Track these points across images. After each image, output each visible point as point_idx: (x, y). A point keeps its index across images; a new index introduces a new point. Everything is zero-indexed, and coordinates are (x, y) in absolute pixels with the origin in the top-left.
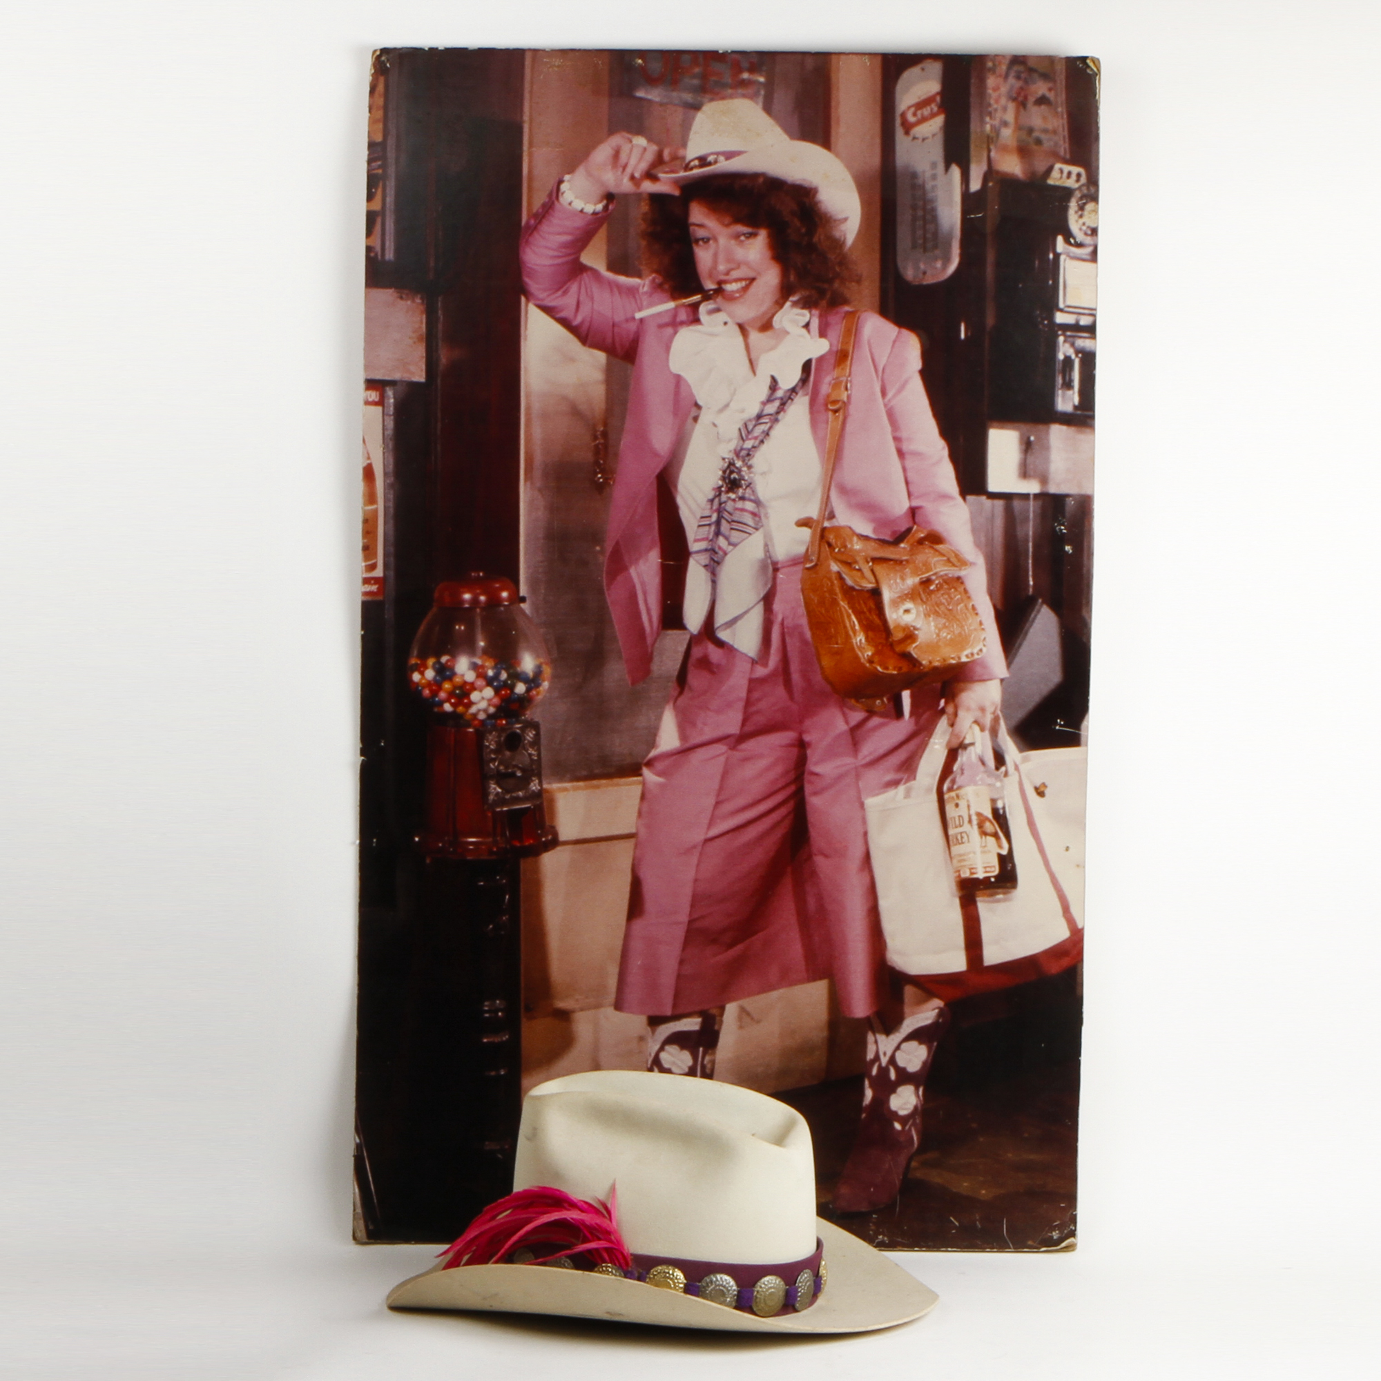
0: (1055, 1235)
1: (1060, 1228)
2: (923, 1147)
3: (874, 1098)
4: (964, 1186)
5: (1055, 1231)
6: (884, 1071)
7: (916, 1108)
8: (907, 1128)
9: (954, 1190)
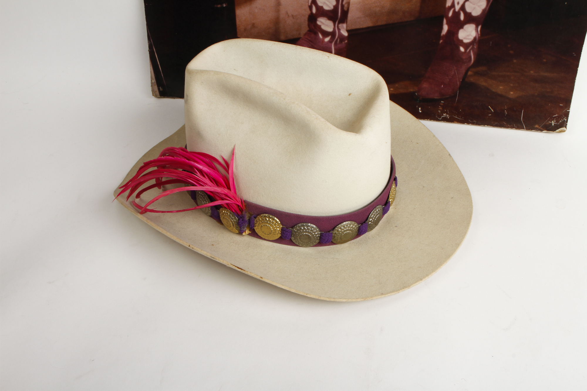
0: (553, 123)
1: (557, 119)
2: (478, 62)
3: (448, 31)
4: (500, 89)
5: (554, 120)
6: (456, 15)
7: (475, 38)
8: (468, 50)
9: (494, 90)
